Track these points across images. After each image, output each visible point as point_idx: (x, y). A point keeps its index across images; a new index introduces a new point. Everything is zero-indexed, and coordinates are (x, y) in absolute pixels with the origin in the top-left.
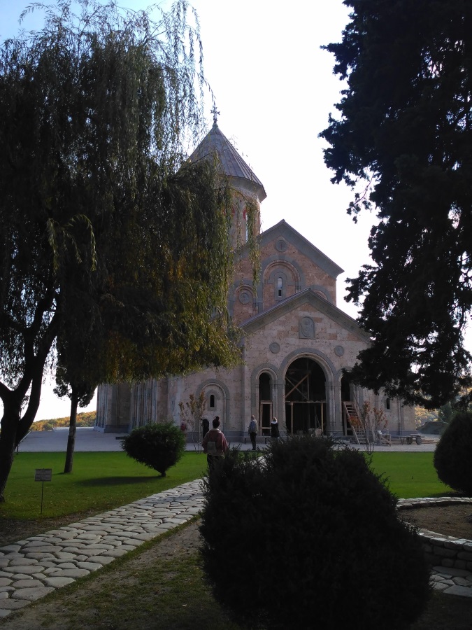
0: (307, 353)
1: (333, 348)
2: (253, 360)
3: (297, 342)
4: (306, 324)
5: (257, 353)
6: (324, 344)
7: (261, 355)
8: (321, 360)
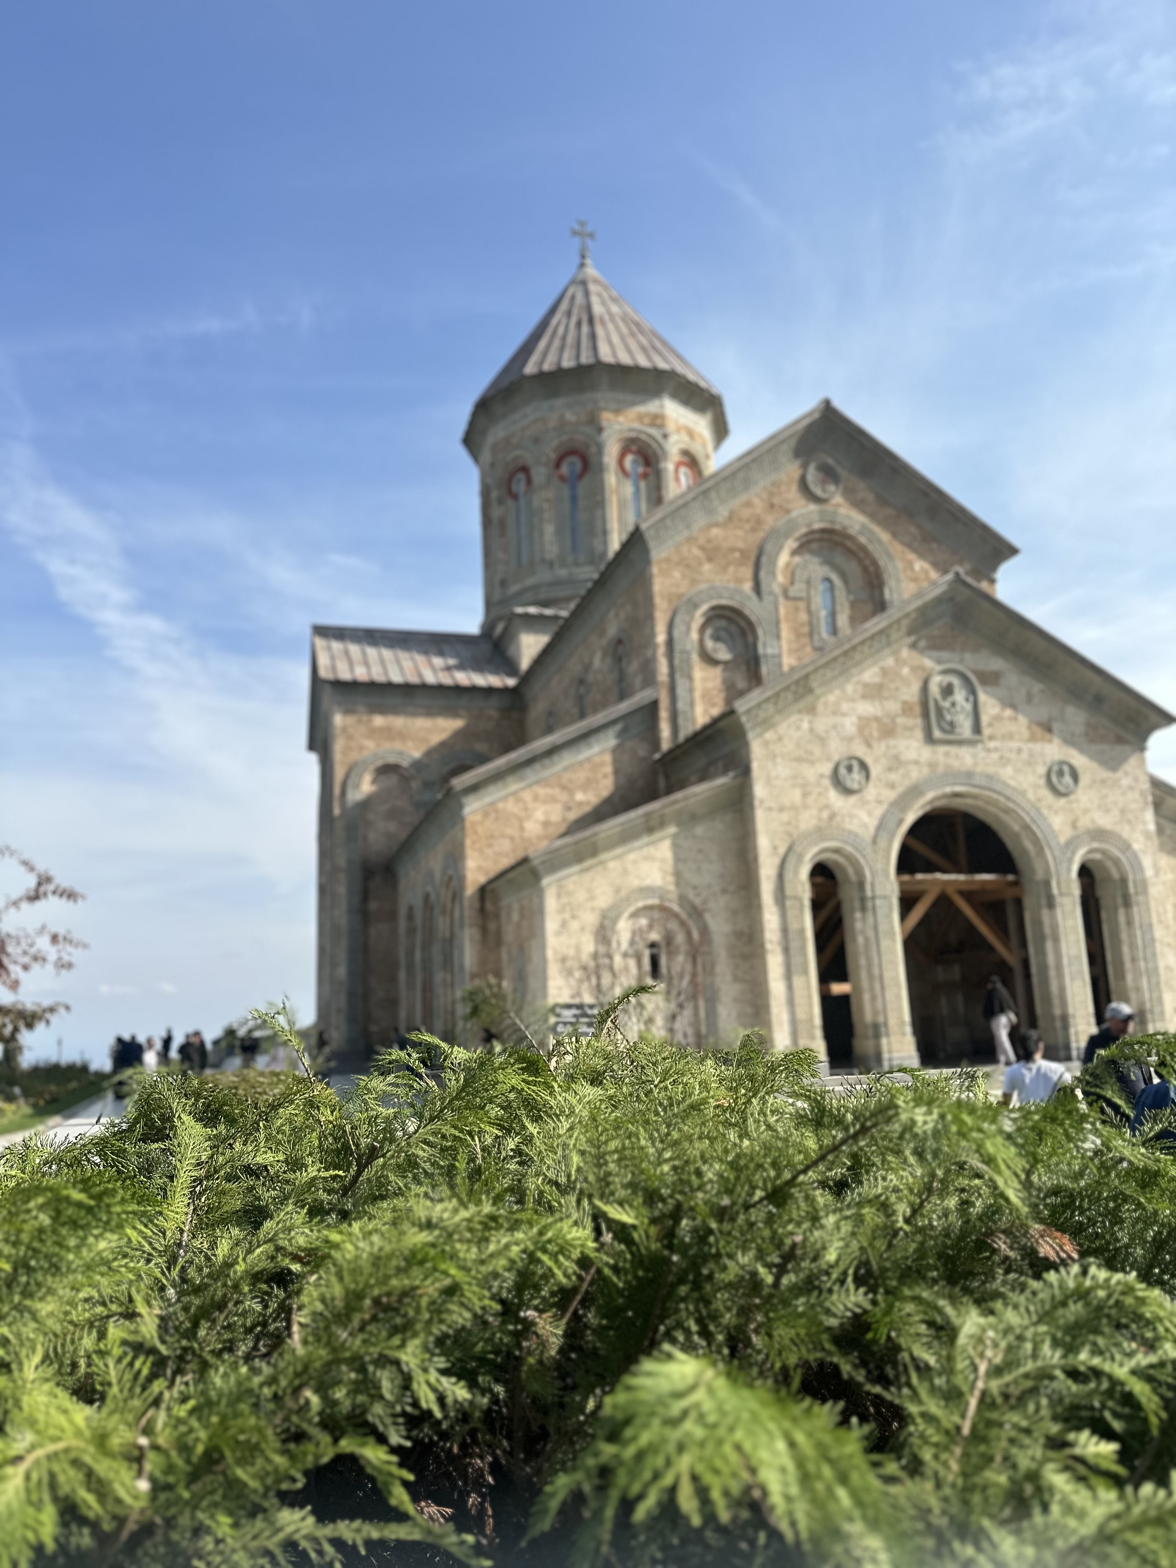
0: (959, 789)
1: (1042, 770)
2: (785, 817)
3: (926, 753)
4: (948, 691)
5: (796, 795)
6: (1013, 756)
7: (810, 800)
8: (1007, 811)
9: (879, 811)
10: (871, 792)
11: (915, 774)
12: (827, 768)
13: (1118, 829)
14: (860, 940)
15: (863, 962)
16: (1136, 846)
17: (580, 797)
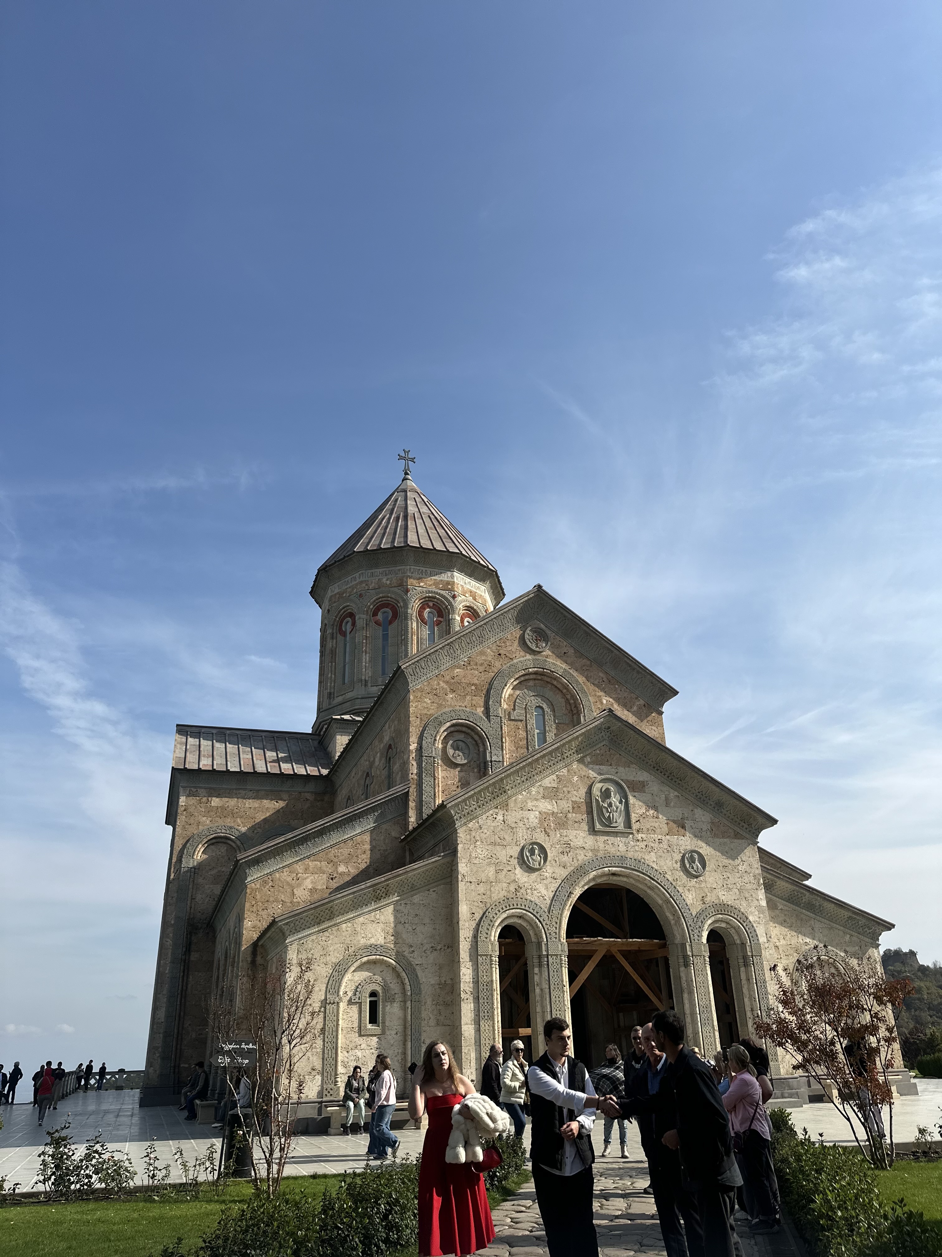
0: (614, 870)
1: (678, 857)
2: (481, 889)
3: (590, 841)
4: (606, 794)
5: (491, 871)
6: (656, 845)
7: (501, 876)
8: (652, 888)
9: (554, 886)
10: (548, 870)
11: (582, 857)
12: (515, 851)
13: (737, 904)
14: (538, 990)
15: (539, 1009)
16: (751, 918)
17: (342, 869)
